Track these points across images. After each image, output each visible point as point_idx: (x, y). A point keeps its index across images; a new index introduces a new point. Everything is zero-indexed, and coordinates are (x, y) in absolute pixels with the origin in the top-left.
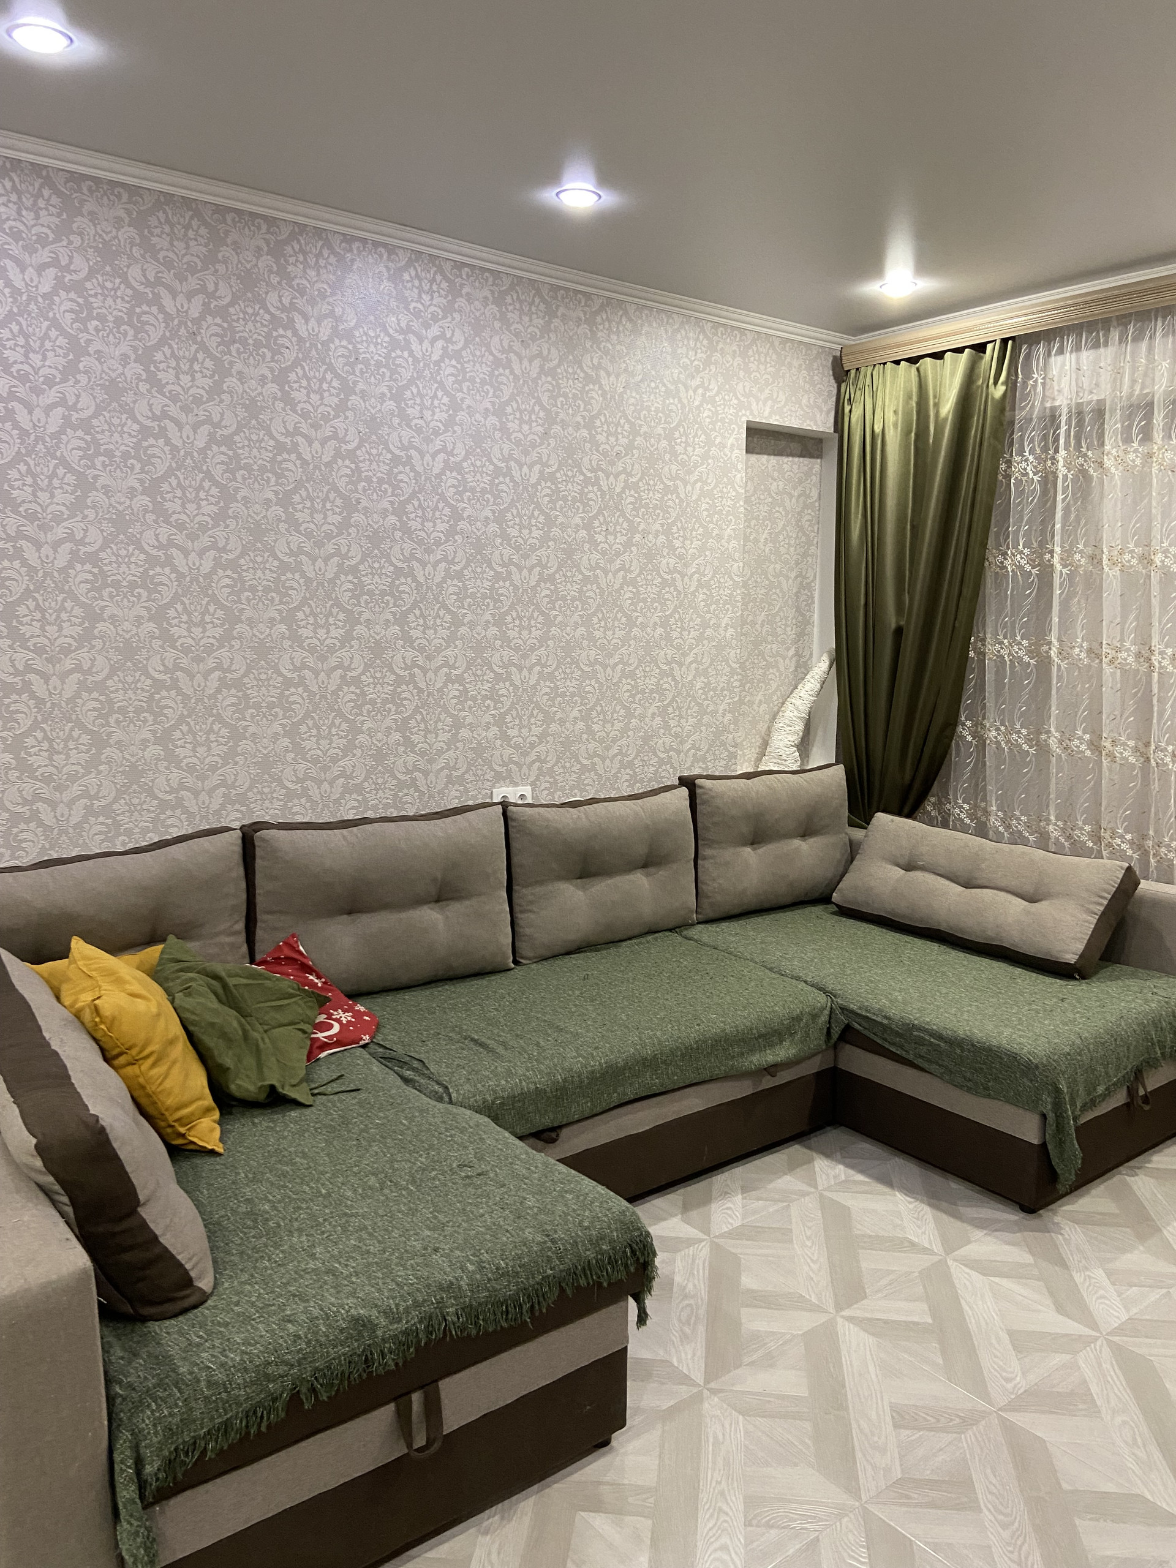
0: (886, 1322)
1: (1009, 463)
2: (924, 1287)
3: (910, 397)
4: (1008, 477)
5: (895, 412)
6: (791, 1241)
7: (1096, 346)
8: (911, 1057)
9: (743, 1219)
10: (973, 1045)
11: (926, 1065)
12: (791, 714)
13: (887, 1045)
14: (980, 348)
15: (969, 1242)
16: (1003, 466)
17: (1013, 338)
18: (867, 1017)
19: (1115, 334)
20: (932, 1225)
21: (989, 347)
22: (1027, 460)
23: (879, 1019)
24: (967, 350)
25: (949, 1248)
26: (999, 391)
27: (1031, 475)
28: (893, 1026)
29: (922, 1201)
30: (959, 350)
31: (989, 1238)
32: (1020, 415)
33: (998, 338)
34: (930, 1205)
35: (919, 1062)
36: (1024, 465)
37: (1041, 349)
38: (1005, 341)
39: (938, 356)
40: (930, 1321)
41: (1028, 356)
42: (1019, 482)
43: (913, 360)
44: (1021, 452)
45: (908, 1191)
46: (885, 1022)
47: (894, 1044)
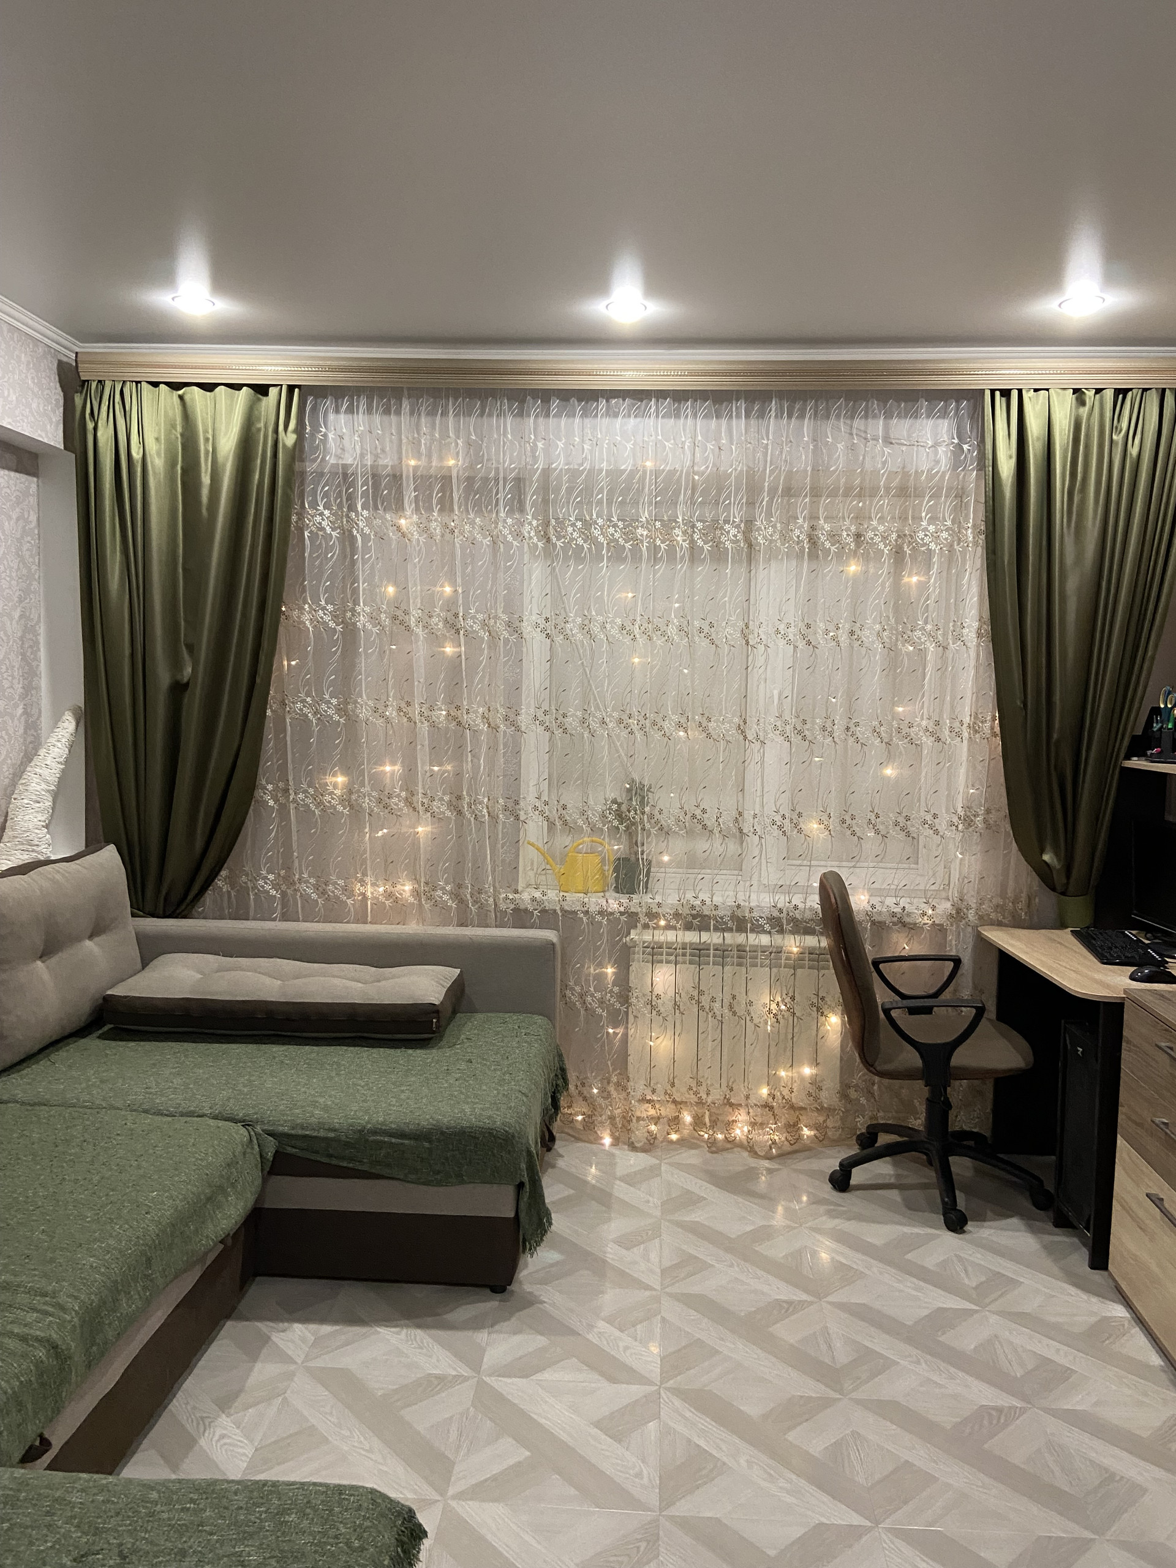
0: (494, 1478)
1: (301, 516)
2: (490, 1419)
3: (174, 426)
4: (301, 530)
5: (157, 439)
6: (326, 1441)
7: (387, 411)
8: (365, 1168)
9: (252, 1441)
10: (443, 1133)
11: (386, 1171)
12: (38, 788)
13: (334, 1162)
14: (261, 390)
15: (483, 1351)
16: (294, 518)
17: (299, 386)
18: (306, 1136)
19: (406, 404)
20: (437, 1348)
21: (273, 392)
22: (321, 514)
23: (322, 1134)
24: (245, 388)
25: (475, 1365)
26: (289, 439)
27: (328, 530)
28: (343, 1138)
29: (407, 1326)
30: (237, 387)
31: (494, 1336)
32: (311, 468)
33: (285, 383)
34: (419, 1326)
35: (377, 1170)
36: (318, 519)
37: (329, 402)
38: (291, 389)
39: (209, 387)
40: (528, 1453)
41: (314, 409)
42: (314, 536)
43: (175, 386)
44: (314, 505)
45: (386, 1320)
46: (332, 1135)
47: (343, 1158)
